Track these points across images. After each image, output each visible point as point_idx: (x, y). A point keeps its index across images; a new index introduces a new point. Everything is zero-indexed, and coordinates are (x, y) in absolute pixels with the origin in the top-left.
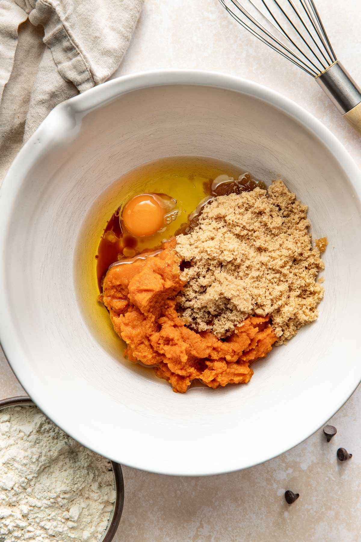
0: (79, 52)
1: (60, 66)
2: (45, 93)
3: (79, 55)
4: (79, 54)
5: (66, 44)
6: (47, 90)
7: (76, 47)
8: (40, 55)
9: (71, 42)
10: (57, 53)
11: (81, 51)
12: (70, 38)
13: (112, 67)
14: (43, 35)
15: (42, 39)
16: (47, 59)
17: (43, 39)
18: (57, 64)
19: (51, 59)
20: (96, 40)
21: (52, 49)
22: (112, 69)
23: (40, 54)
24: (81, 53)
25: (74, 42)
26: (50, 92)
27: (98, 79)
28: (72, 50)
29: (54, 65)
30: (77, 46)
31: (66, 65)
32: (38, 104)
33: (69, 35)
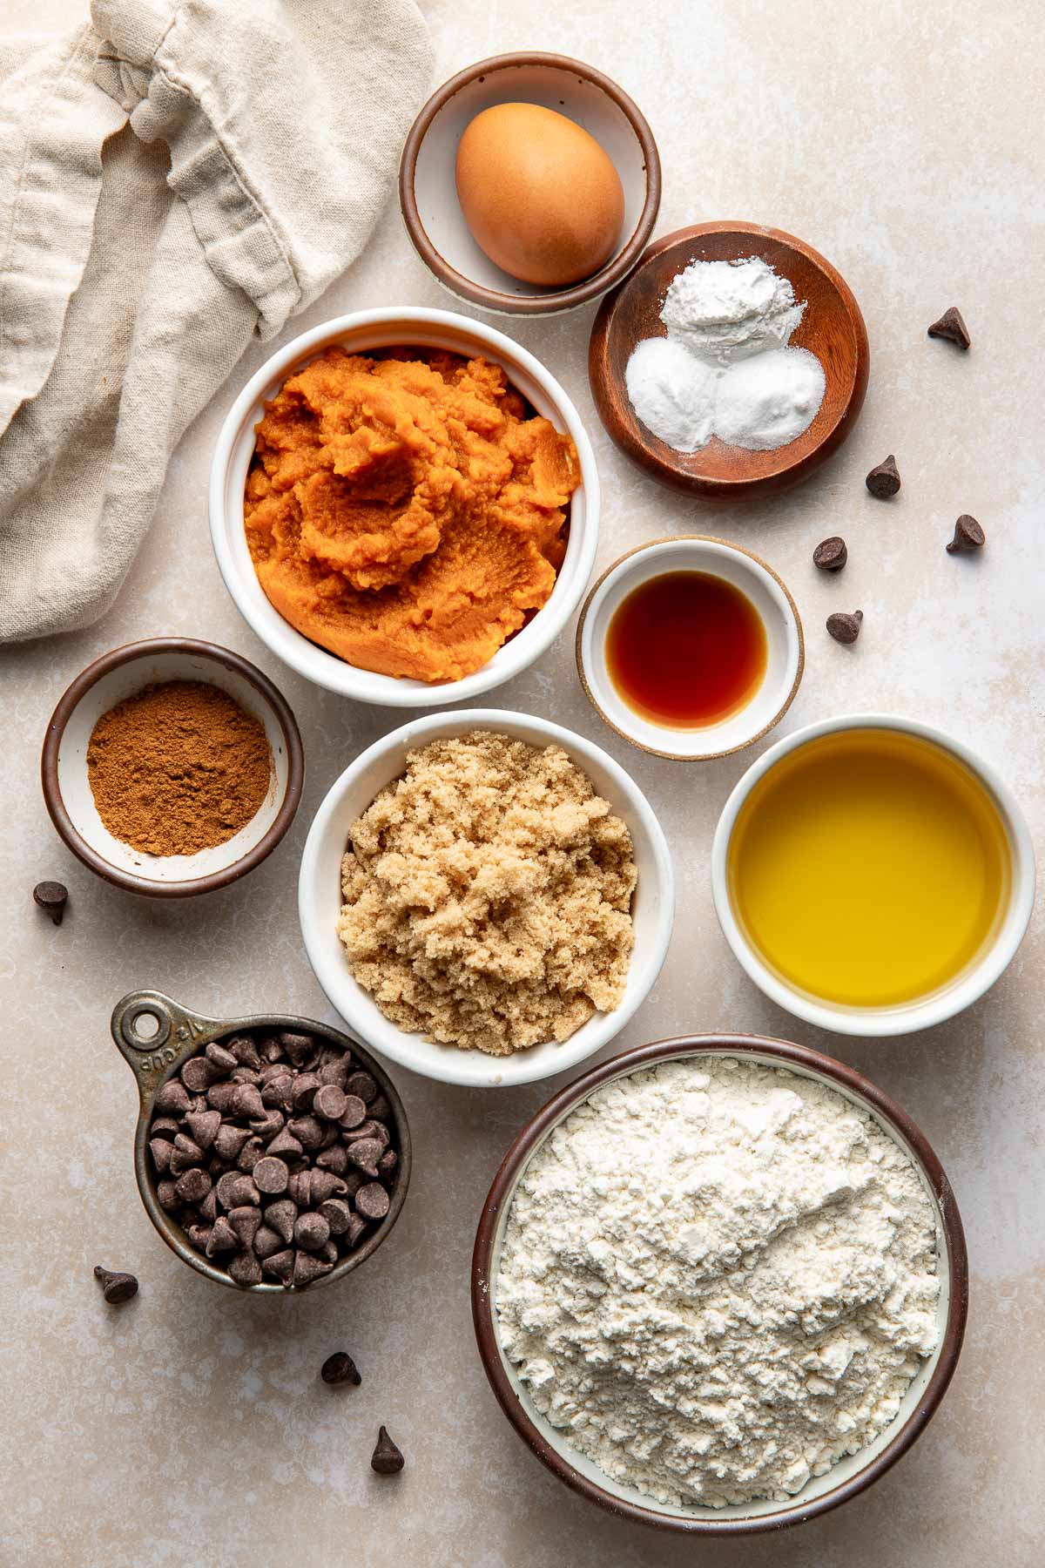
0: (260, 210)
1: (211, 249)
2: (171, 317)
3: (261, 219)
4: (260, 216)
5: (226, 190)
6: (179, 310)
7: (252, 198)
8: (158, 218)
9: (241, 185)
10: (204, 213)
11: (265, 209)
12: (237, 176)
13: (346, 251)
14: (168, 165)
15: (165, 177)
16: (179, 226)
17: (168, 178)
18: (203, 242)
19: (189, 228)
20: (304, 182)
21: (191, 203)
22: (347, 254)
23: (160, 217)
24: (267, 214)
25: (247, 187)
26: (185, 314)
27: (311, 281)
28: (241, 205)
29: (196, 246)
30: (256, 197)
31: (227, 245)
32: (153, 346)
33: (235, 168)
